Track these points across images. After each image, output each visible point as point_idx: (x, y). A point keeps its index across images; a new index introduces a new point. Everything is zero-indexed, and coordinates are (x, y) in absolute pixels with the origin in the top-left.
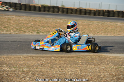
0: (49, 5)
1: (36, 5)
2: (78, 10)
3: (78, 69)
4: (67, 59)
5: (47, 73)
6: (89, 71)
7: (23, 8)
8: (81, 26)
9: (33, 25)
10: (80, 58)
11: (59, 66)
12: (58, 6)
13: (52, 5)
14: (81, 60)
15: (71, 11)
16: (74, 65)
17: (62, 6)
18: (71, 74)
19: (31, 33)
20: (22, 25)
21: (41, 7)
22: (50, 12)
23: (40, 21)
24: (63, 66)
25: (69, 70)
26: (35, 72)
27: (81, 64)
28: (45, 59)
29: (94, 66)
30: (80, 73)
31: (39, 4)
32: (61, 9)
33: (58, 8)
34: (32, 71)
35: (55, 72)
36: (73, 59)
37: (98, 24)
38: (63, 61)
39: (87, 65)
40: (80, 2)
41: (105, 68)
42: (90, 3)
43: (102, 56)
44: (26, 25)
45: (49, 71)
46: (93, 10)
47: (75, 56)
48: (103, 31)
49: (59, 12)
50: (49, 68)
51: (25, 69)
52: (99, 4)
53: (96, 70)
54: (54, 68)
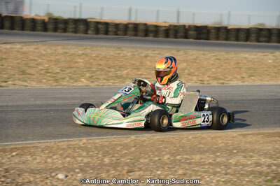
2: (130, 25)
15: (115, 30)
21: (49, 22)
32: (92, 26)
33: (85, 22)
49: (89, 32)
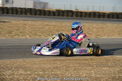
0: (63, 9)
1: (50, 10)
2: (92, 13)
3: (92, 72)
4: (81, 61)
5: (62, 76)
6: (104, 73)
7: (38, 13)
8: (96, 29)
9: (48, 30)
10: (95, 60)
11: (74, 68)
12: (72, 10)
13: (66, 9)
14: (95, 63)
15: (85, 15)
16: (89, 67)
17: (76, 9)
18: (85, 77)
19: (46, 37)
20: (37, 29)
21: (56, 12)
22: (65, 16)
23: (54, 25)
24: (78, 69)
25: (84, 73)
26: (50, 75)
27: (95, 66)
28: (60, 62)
29: (108, 68)
30: (94, 75)
31: (54, 9)
32: (75, 13)
33: (72, 11)
34: (47, 74)
35: (70, 75)
36: (87, 61)
37: (112, 26)
38: (78, 63)
39: (102, 67)
40: (93, 6)
41: (120, 70)
42: (103, 6)
43: (116, 58)
44: (41, 30)
45: (64, 74)
46: (107, 12)
47: (90, 59)
48: (117, 34)
49: (74, 16)
50: (64, 71)
51: (41, 72)
52: (113, 7)
53: (111, 72)
54: (69, 71)
